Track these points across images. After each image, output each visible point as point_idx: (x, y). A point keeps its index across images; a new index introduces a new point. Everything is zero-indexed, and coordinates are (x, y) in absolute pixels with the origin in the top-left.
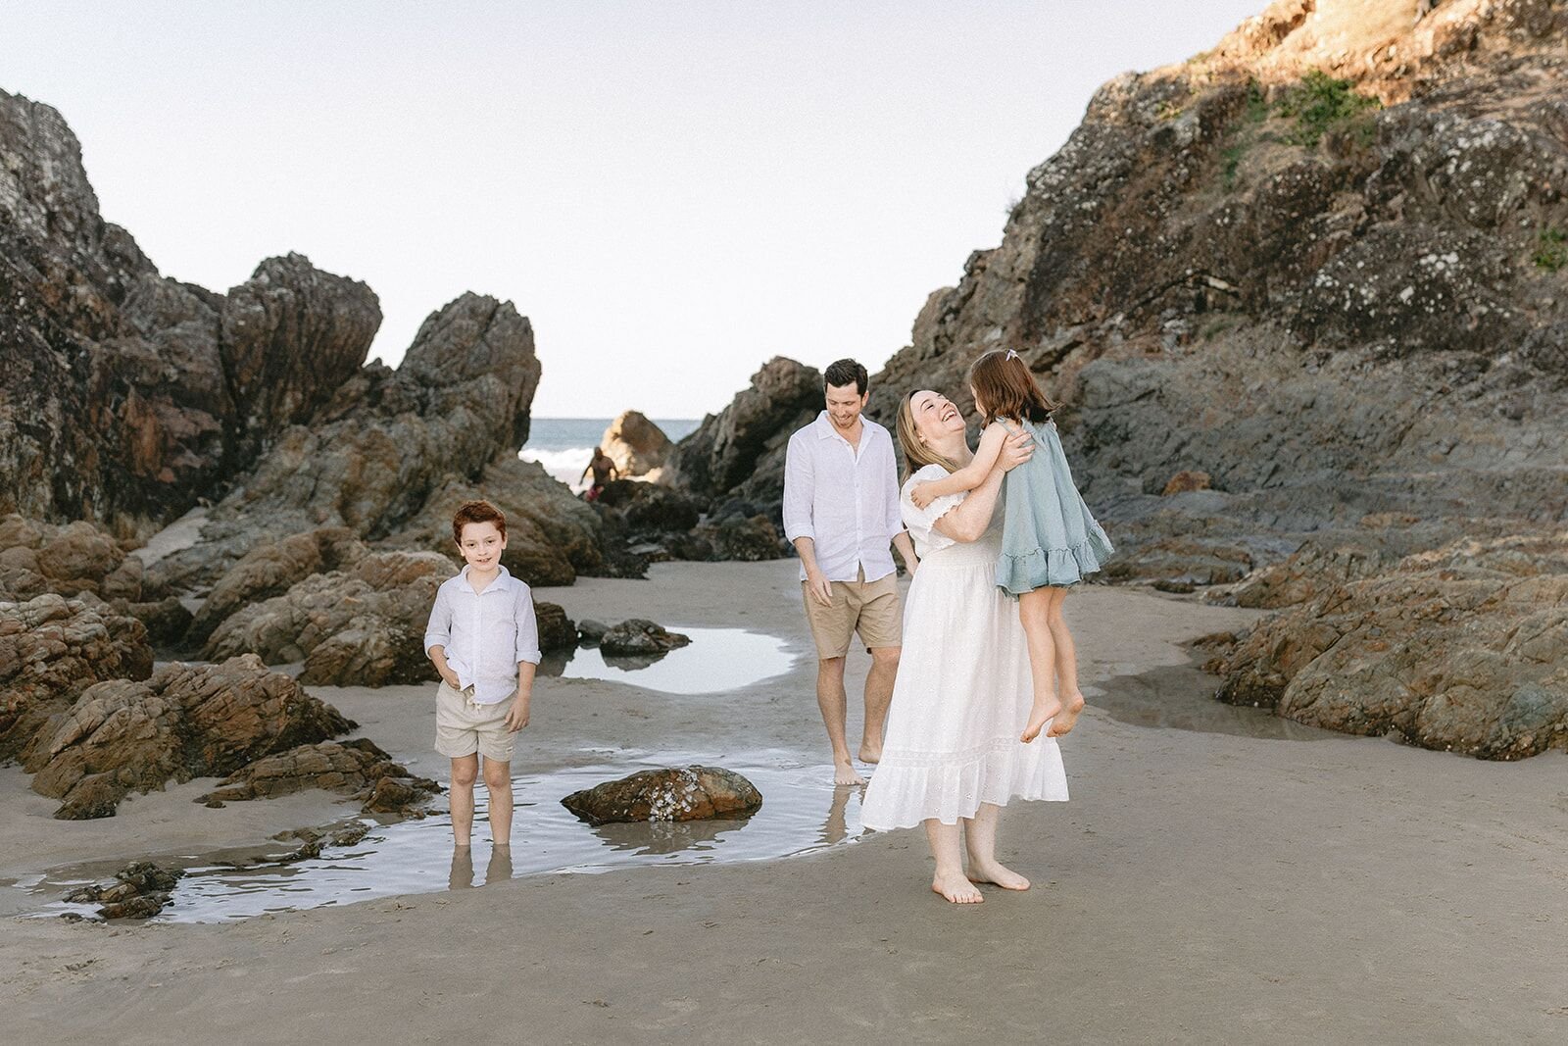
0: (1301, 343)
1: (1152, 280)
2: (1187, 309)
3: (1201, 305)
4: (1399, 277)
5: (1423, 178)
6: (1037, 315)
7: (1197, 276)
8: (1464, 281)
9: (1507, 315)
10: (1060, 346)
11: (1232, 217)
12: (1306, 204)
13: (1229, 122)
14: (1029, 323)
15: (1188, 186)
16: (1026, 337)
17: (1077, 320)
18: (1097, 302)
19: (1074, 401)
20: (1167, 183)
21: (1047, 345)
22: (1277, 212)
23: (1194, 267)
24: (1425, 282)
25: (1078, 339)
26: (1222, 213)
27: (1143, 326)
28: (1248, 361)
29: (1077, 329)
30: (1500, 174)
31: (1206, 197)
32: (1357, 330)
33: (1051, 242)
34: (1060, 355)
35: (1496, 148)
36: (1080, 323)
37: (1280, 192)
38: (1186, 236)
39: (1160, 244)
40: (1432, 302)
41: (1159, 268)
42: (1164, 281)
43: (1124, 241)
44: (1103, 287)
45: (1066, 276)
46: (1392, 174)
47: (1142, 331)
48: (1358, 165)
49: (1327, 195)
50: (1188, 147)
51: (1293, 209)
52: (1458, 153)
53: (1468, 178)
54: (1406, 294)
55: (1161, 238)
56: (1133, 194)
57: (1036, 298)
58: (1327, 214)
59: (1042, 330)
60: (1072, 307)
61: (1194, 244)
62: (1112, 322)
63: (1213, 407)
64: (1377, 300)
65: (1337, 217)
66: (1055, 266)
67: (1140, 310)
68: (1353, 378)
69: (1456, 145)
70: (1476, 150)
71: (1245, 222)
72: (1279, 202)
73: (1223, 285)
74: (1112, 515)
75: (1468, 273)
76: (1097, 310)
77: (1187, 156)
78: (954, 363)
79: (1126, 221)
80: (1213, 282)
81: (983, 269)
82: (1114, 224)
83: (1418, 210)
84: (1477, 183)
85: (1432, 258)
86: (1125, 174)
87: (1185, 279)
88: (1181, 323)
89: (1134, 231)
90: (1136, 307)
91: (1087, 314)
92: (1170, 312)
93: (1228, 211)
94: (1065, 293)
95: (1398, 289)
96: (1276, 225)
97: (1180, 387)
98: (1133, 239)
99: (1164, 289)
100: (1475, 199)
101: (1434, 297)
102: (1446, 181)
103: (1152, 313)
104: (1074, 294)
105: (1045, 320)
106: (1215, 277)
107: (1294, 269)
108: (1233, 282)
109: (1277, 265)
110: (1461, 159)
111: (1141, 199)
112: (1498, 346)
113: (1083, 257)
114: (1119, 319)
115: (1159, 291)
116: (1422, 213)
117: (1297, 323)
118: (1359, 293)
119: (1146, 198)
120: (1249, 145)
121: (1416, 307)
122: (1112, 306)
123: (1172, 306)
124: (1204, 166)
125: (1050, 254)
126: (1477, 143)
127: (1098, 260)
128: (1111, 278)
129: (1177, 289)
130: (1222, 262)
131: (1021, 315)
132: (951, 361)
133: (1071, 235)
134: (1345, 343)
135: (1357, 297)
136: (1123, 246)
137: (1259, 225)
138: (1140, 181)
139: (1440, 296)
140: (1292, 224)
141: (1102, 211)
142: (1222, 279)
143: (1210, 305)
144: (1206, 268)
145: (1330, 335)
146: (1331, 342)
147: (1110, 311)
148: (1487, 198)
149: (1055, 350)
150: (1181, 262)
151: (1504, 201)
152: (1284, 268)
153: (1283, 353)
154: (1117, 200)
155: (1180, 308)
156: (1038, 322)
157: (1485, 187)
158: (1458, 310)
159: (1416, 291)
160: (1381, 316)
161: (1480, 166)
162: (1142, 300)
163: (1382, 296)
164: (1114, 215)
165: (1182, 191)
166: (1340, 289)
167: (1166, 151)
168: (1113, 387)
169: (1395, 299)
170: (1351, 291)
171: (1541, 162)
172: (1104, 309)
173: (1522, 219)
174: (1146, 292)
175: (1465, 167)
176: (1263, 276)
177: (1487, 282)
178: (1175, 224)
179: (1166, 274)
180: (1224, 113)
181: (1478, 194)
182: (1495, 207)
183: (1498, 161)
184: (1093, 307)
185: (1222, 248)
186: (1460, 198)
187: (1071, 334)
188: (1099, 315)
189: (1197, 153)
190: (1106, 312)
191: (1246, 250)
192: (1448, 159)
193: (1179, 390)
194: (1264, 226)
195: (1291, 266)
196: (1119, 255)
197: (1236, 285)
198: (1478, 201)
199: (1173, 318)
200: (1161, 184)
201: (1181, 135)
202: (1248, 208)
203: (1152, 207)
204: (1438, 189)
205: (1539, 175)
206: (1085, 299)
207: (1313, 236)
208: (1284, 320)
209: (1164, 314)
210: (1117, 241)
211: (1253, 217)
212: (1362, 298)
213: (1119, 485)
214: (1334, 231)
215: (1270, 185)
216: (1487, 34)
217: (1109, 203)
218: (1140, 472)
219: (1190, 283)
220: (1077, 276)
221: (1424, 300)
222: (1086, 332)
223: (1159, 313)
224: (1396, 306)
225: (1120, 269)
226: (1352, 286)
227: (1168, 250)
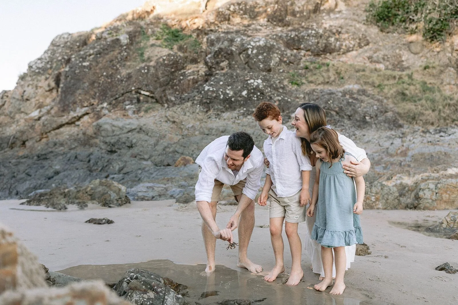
0: (205, 110)
1: (117, 91)
2: (134, 102)
3: (139, 100)
4: (239, 87)
5: (237, 55)
6: (67, 103)
7: (136, 90)
8: (267, 89)
9: (289, 100)
10: (80, 114)
11: (148, 70)
12: (177, 67)
13: (137, 40)
14: (64, 106)
15: (126, 59)
16: (63, 111)
17: (85, 105)
18: (93, 98)
19: (95, 134)
20: (119, 58)
21: (73, 114)
22: (166, 69)
23: (135, 87)
24: (251, 89)
25: (88, 112)
26: (144, 68)
27: (117, 106)
28: (183, 116)
29: (86, 108)
30: (269, 54)
31: (134, 63)
32: (227, 106)
33: (70, 77)
34: (79, 118)
35: (266, 46)
36: (87, 106)
37: (166, 62)
38: (129, 77)
39: (118, 78)
40: (255, 96)
41: (119, 87)
42: (122, 92)
43: (103, 77)
44: (96, 93)
45: (79, 89)
46: (218, 55)
47: (116, 109)
48: (190, 56)
49: (184, 64)
50: (125, 45)
51: (172, 68)
52: (251, 47)
53: (257, 55)
54: (244, 93)
55: (119, 76)
56: (105, 61)
57: (65, 97)
58: (185, 71)
59: (70, 109)
60: (83, 100)
61: (134, 79)
62: (102, 106)
63: (171, 134)
64: (234, 95)
65: (190, 71)
66: (73, 85)
67: (114, 102)
68: (236, 121)
69: (250, 44)
70: (258, 46)
71: (154, 72)
72: (166, 66)
73: (147, 94)
74: (157, 175)
75: (268, 86)
76: (95, 102)
77: (126, 49)
78: (19, 123)
79: (103, 70)
80: (142, 92)
81: (7, 96)
82: (98, 71)
83: (236, 66)
84: (260, 57)
85: (252, 81)
86: (100, 54)
87: (131, 91)
88: (133, 106)
89: (107, 73)
90: (112, 100)
91: (90, 103)
92: (127, 102)
93: (146, 68)
94: (79, 95)
95: (241, 91)
96: (166, 74)
97: (152, 126)
98: (107, 76)
99: (123, 94)
100: (261, 62)
101: (256, 94)
102: (248, 56)
103: (120, 103)
104: (83, 96)
105: (71, 105)
106: (144, 91)
107: (176, 89)
108: (152, 92)
109: (169, 87)
110: (253, 49)
111: (109, 62)
112: (290, 110)
113: (85, 83)
114: (105, 105)
115: (121, 95)
116: (238, 67)
117: (201, 103)
118: (226, 92)
119: (111, 62)
120: (147, 47)
121: (249, 98)
122: (101, 100)
123: (128, 100)
124: (131, 53)
125: (70, 81)
126: (258, 44)
127: (92, 83)
128: (99, 90)
129: (129, 94)
130: (146, 85)
131: (59, 103)
132: (17, 123)
133: (79, 74)
134: (224, 110)
135: (225, 94)
136: (102, 79)
137: (159, 73)
138: (107, 57)
139: (259, 94)
140: (172, 73)
141: (92, 66)
142: (147, 91)
143: (142, 101)
144: (140, 87)
145: (216, 107)
146: (218, 110)
147: (100, 102)
148: (266, 61)
149: (78, 116)
150: (129, 85)
151: (273, 63)
152: (172, 88)
153: (198, 113)
154: (98, 63)
155: (131, 101)
156: (68, 106)
157: (264, 58)
158: (269, 98)
159: (248, 92)
160: (236, 101)
161: (261, 52)
162: (114, 98)
163: (235, 93)
164: (97, 68)
165: (125, 61)
166: (217, 91)
167: (117, 46)
168: (114, 128)
169: (241, 94)
170: (222, 92)
171: (281, 51)
172: (97, 101)
173: (280, 69)
174: (115, 95)
175: (255, 51)
176: (164, 91)
177: (276, 89)
178: (124, 72)
179: (123, 89)
180: (135, 36)
181: (262, 61)
182: (269, 65)
183: (267, 50)
184: (92, 101)
185: (146, 80)
186: (255, 61)
187: (84, 110)
188: (95, 103)
189: (128, 48)
190: (99, 102)
191: (156, 81)
192: (248, 49)
193: (152, 128)
194: (161, 74)
195: (175, 87)
196: (101, 82)
197: (154, 94)
198: (262, 63)
199: (129, 105)
200: (116, 58)
201: (123, 41)
202: (154, 67)
203: (113, 65)
204: (244, 60)
205: (282, 55)
206: (88, 98)
207: (182, 78)
208: (195, 102)
209: (125, 103)
210: (99, 77)
211: (156, 70)
212: (228, 94)
213: (140, 164)
214: (190, 76)
215: (161, 60)
216: (233, 17)
217: (94, 64)
218: (149, 158)
219: (133, 92)
220: (83, 89)
221: (251, 95)
222: (91, 109)
223: (123, 103)
224: (241, 97)
225: (102, 87)
226: (221, 90)
227: (122, 81)
